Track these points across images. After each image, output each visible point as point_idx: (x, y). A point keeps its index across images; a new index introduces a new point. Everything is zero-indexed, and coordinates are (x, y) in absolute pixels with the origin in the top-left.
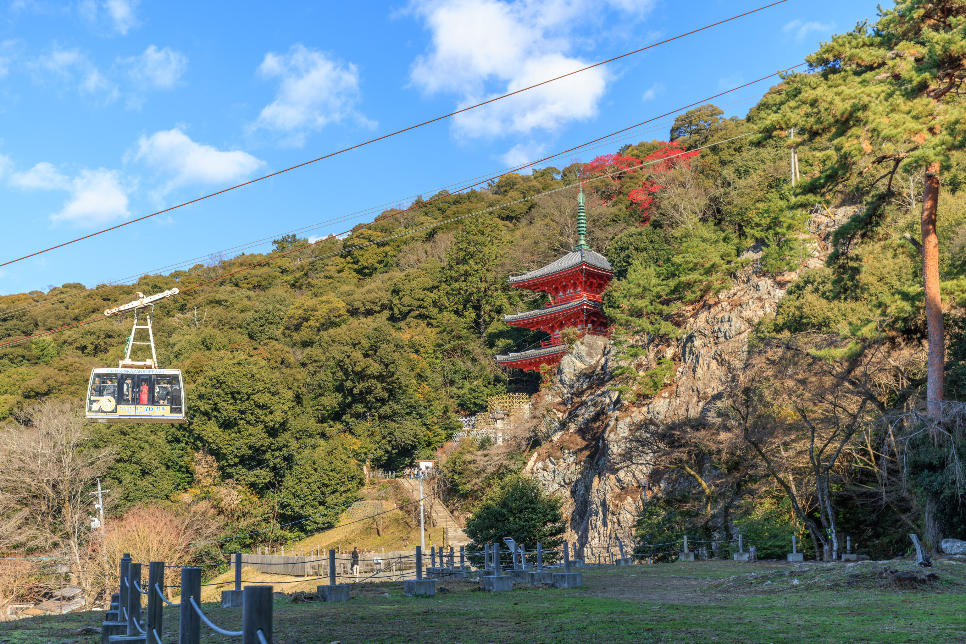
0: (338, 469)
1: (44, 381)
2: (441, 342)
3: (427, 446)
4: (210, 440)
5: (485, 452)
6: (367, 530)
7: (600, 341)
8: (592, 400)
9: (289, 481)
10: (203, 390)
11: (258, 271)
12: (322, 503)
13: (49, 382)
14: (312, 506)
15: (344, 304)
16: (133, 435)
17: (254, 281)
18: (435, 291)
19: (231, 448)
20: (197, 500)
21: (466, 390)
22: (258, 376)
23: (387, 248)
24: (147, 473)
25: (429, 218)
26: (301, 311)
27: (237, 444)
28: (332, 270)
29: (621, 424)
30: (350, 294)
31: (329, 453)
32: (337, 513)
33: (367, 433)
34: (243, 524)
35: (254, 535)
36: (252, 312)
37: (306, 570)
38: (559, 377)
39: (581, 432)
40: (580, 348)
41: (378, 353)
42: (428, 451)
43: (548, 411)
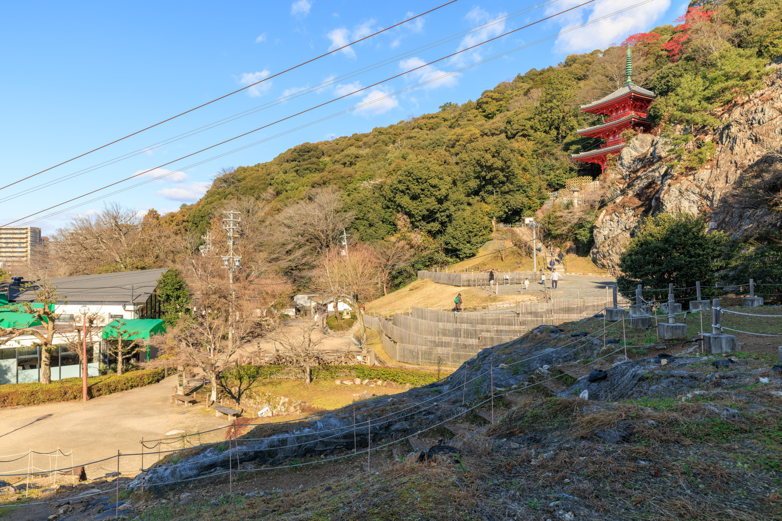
0: (477, 223)
1: (321, 178)
2: (536, 149)
3: (529, 209)
4: (405, 207)
5: (570, 211)
6: (496, 258)
7: (649, 137)
8: (645, 175)
9: (450, 229)
10: (401, 178)
11: (432, 121)
12: (469, 242)
13: (323, 178)
14: (463, 244)
15: (479, 131)
16: (364, 205)
17: (430, 126)
18: (532, 120)
19: (417, 211)
20: (399, 240)
21: (552, 176)
22: (431, 168)
23: (501, 102)
24: (372, 226)
25: (525, 84)
26: (455, 136)
27: (420, 208)
28: (471, 116)
29: (673, 188)
30: (482, 125)
31: (473, 213)
32: (477, 248)
33: (494, 202)
34: (424, 253)
35: (431, 259)
36: (429, 140)
37: (462, 283)
38: (620, 162)
39: (638, 195)
40: (635, 142)
41: (500, 155)
42: (529, 212)
43: (612, 184)
